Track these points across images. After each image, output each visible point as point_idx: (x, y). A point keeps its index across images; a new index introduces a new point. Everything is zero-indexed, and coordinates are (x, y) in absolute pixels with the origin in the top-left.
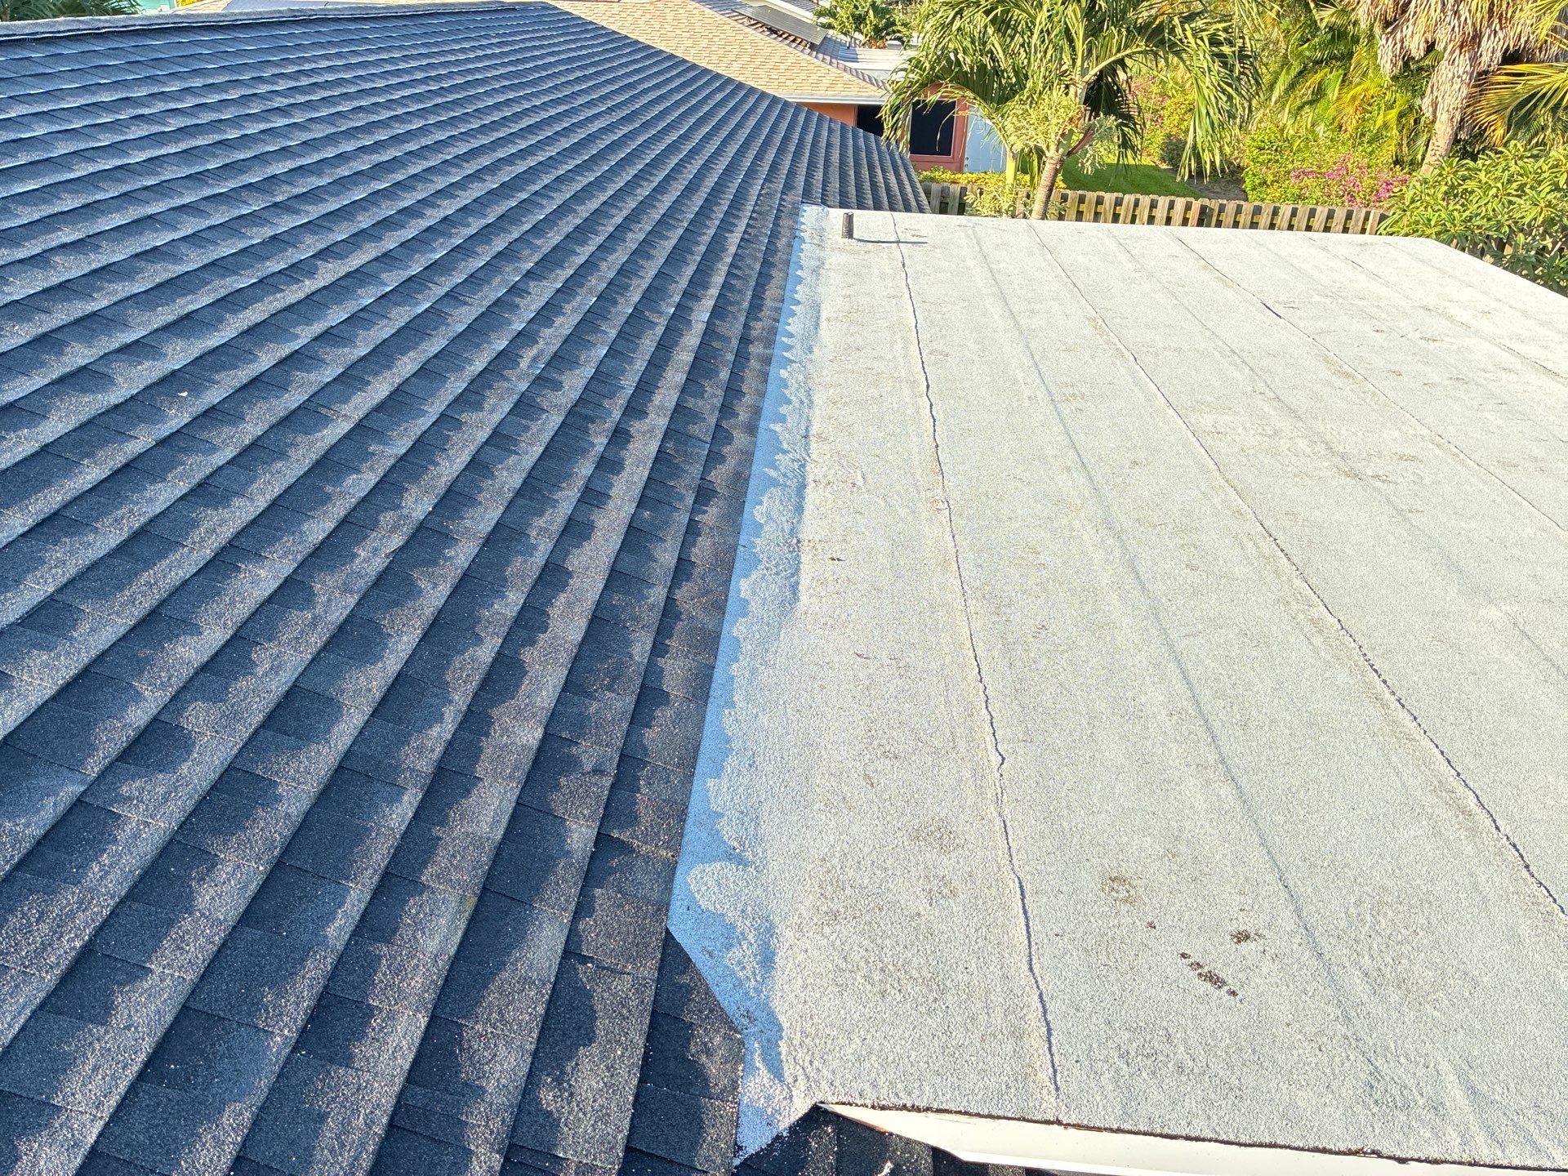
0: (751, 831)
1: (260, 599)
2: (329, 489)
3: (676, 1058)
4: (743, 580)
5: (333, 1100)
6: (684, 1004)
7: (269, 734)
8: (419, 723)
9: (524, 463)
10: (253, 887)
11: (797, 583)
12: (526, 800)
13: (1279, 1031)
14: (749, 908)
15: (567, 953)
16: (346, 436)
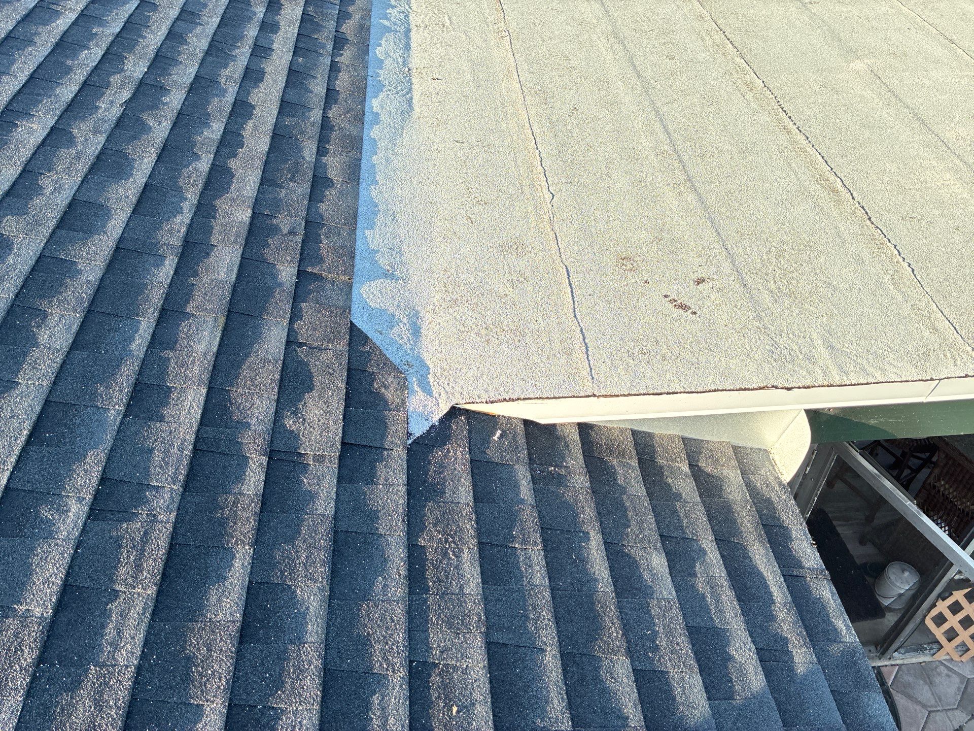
0: (398, 259)
1: (36, 144)
2: (69, 62)
3: (366, 392)
4: (374, 101)
5: (156, 440)
6: (367, 363)
7: (64, 232)
8: (167, 215)
9: (208, 31)
10: (75, 327)
11: (411, 98)
12: (247, 255)
13: (720, 330)
14: (402, 304)
15: (289, 343)
16: (73, 24)
